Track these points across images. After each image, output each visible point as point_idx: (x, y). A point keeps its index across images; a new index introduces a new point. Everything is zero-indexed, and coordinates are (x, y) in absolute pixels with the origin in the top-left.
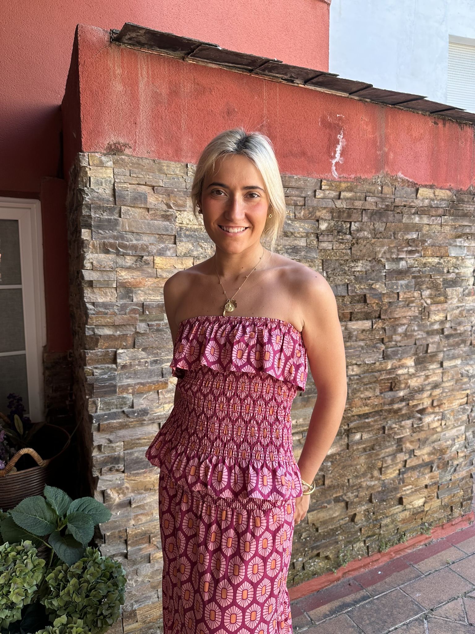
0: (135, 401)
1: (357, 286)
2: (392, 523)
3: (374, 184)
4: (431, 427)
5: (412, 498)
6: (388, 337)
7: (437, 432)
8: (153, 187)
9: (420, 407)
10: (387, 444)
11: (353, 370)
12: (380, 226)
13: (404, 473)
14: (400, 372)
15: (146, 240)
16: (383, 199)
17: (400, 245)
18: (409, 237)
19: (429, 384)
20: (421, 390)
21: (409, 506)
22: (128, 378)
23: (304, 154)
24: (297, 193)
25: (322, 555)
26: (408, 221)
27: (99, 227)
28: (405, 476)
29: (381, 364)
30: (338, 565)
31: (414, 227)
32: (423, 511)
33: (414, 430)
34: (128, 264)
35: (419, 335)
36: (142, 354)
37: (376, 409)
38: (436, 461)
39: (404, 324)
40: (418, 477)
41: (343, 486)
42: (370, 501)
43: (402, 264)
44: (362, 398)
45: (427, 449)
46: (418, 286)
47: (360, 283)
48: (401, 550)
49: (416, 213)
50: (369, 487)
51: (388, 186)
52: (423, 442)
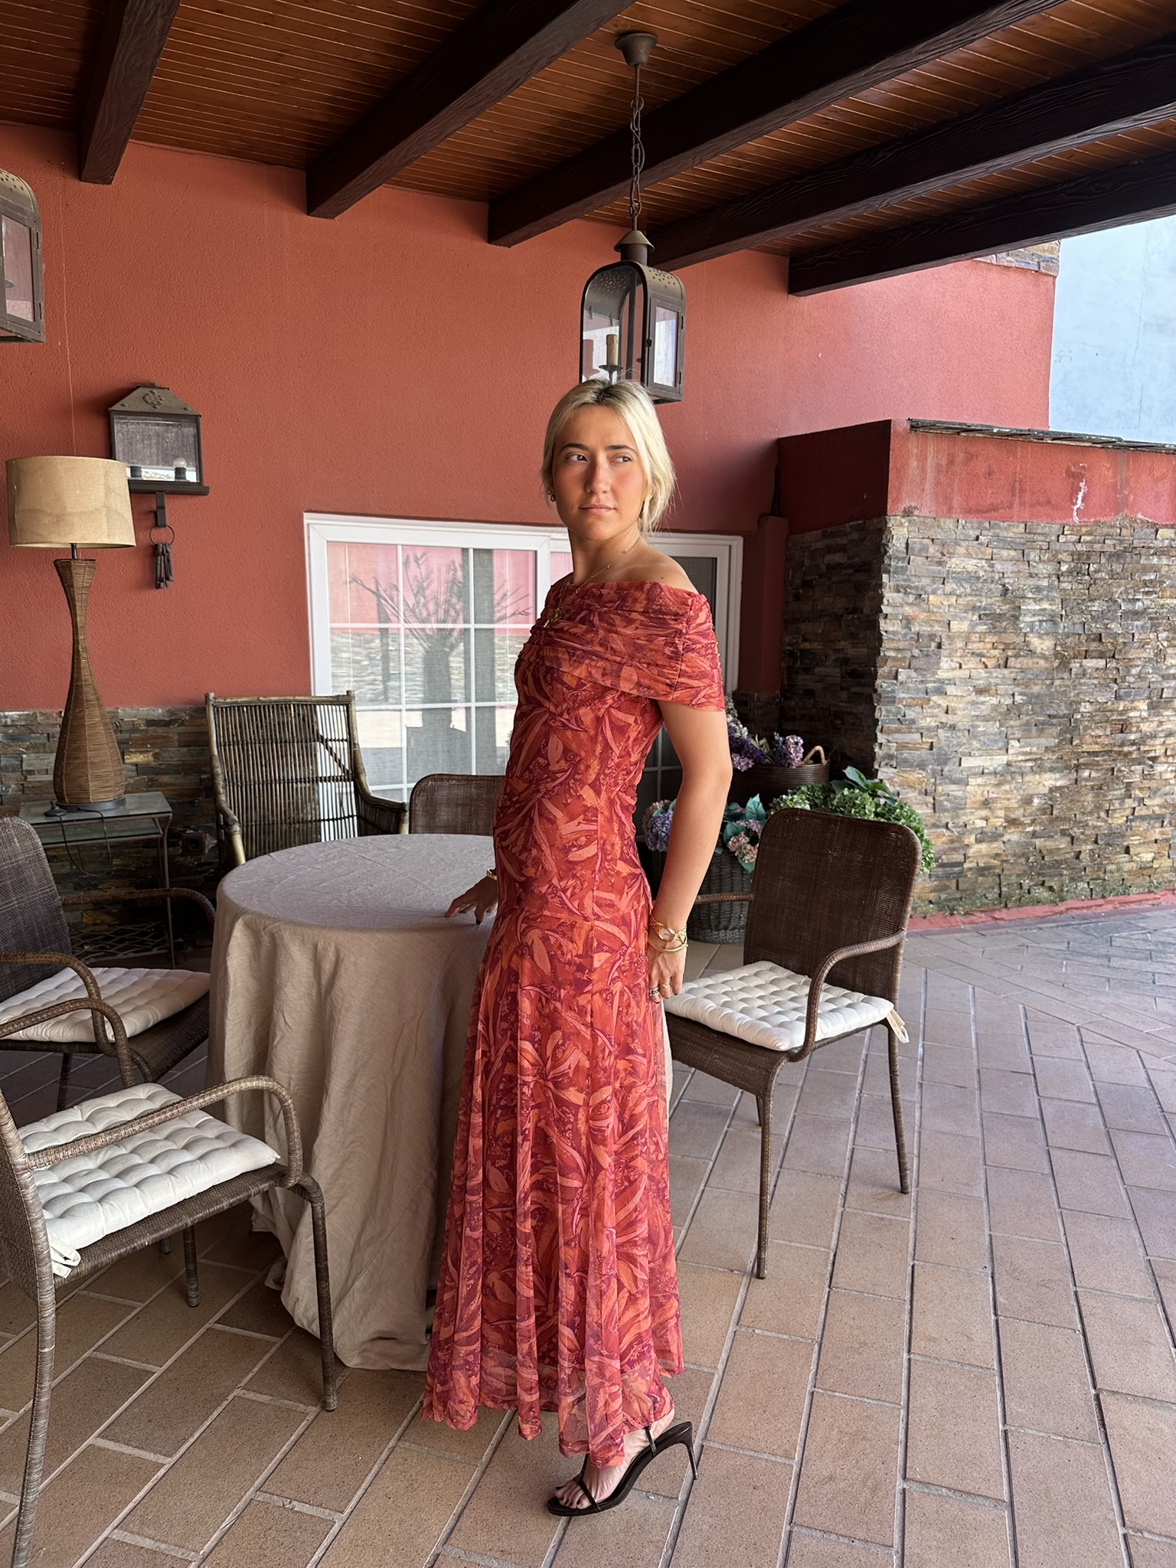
0: (907, 712)
1: (1093, 625)
2: (1118, 871)
3: (1112, 527)
4: (1164, 777)
5: (1140, 849)
6: (1121, 678)
7: (1170, 784)
8: (933, 540)
9: (1152, 754)
10: (1116, 787)
11: (1085, 707)
12: (1117, 567)
13: (1132, 821)
14: (1132, 714)
15: (925, 581)
16: (1121, 542)
17: (1137, 586)
18: (1147, 578)
19: (1163, 731)
20: (1154, 736)
21: (1135, 858)
22: (903, 693)
23: (1049, 502)
24: (1043, 538)
25: (1046, 884)
26: (1146, 562)
27: (895, 573)
28: (1133, 824)
29: (1113, 704)
30: (1062, 900)
31: (1152, 568)
32: (1152, 867)
33: (1144, 776)
34: (911, 601)
35: (1154, 678)
36: (914, 674)
37: (1106, 749)
38: (1168, 816)
39: (1138, 666)
40: (1147, 830)
41: (1070, 820)
42: (1096, 842)
43: (1139, 605)
44: (1092, 736)
45: (1158, 801)
46: (1155, 628)
47: (1096, 622)
48: (1126, 903)
49: (1155, 554)
50: (1095, 827)
51: (1127, 528)
52: (1154, 792)
